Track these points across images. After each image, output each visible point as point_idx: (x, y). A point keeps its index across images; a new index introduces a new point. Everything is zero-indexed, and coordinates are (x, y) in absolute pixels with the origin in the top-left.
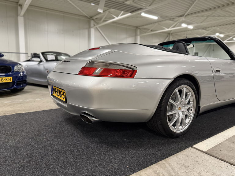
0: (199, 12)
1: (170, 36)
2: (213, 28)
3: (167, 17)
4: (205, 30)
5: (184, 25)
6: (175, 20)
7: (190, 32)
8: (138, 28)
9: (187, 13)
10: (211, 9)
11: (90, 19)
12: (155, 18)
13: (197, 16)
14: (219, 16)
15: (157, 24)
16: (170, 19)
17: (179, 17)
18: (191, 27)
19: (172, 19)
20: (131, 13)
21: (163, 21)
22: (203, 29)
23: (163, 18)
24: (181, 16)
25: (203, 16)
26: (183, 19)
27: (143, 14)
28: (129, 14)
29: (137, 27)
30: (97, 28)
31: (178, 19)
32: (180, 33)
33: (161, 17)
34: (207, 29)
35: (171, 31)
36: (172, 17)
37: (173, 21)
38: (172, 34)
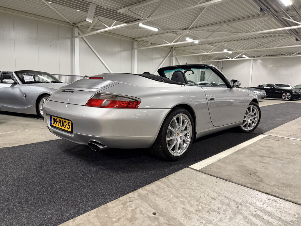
0: (204, 26)
1: (173, 51)
2: (221, 43)
3: (169, 29)
4: (212, 45)
5: (189, 40)
6: (178, 33)
7: (195, 47)
8: (135, 40)
9: (191, 26)
10: (216, 23)
11: (73, 26)
12: (156, 30)
13: (202, 30)
14: (226, 31)
15: (157, 36)
16: (173, 31)
17: (183, 29)
18: (196, 42)
19: (174, 32)
20: (126, 23)
21: (164, 33)
22: (210, 44)
23: (164, 30)
24: (185, 29)
25: (208, 31)
26: (187, 32)
27: (141, 25)
28: (125, 24)
29: (134, 39)
30: (82, 37)
31: (181, 32)
32: (184, 48)
33: (162, 29)
34: (214, 45)
35: (174, 45)
36: (174, 29)
37: (176, 33)
38: (175, 49)
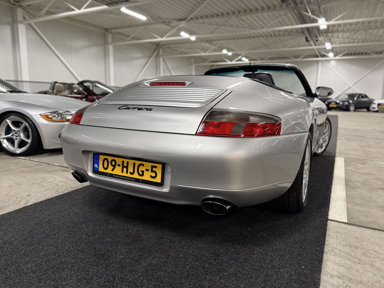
0: (207, 17)
1: (159, 49)
2: (221, 42)
3: (160, 18)
4: (210, 44)
5: (184, 35)
6: (172, 25)
7: (188, 45)
8: (109, 31)
9: (191, 16)
10: (223, 14)
11: (15, 5)
12: (143, 18)
13: (203, 23)
14: (231, 26)
15: (142, 28)
16: (165, 22)
17: (178, 20)
18: (193, 38)
19: (167, 22)
20: (107, 5)
21: (152, 24)
22: (207, 42)
23: (155, 19)
24: (182, 20)
25: (211, 24)
26: (183, 24)
27: (124, 10)
28: (105, 7)
29: (107, 30)
30: (30, 24)
31: (176, 23)
32: (173, 46)
33: (151, 17)
34: (213, 43)
35: (161, 42)
36: (167, 19)
37: (168, 25)
38: (163, 46)
